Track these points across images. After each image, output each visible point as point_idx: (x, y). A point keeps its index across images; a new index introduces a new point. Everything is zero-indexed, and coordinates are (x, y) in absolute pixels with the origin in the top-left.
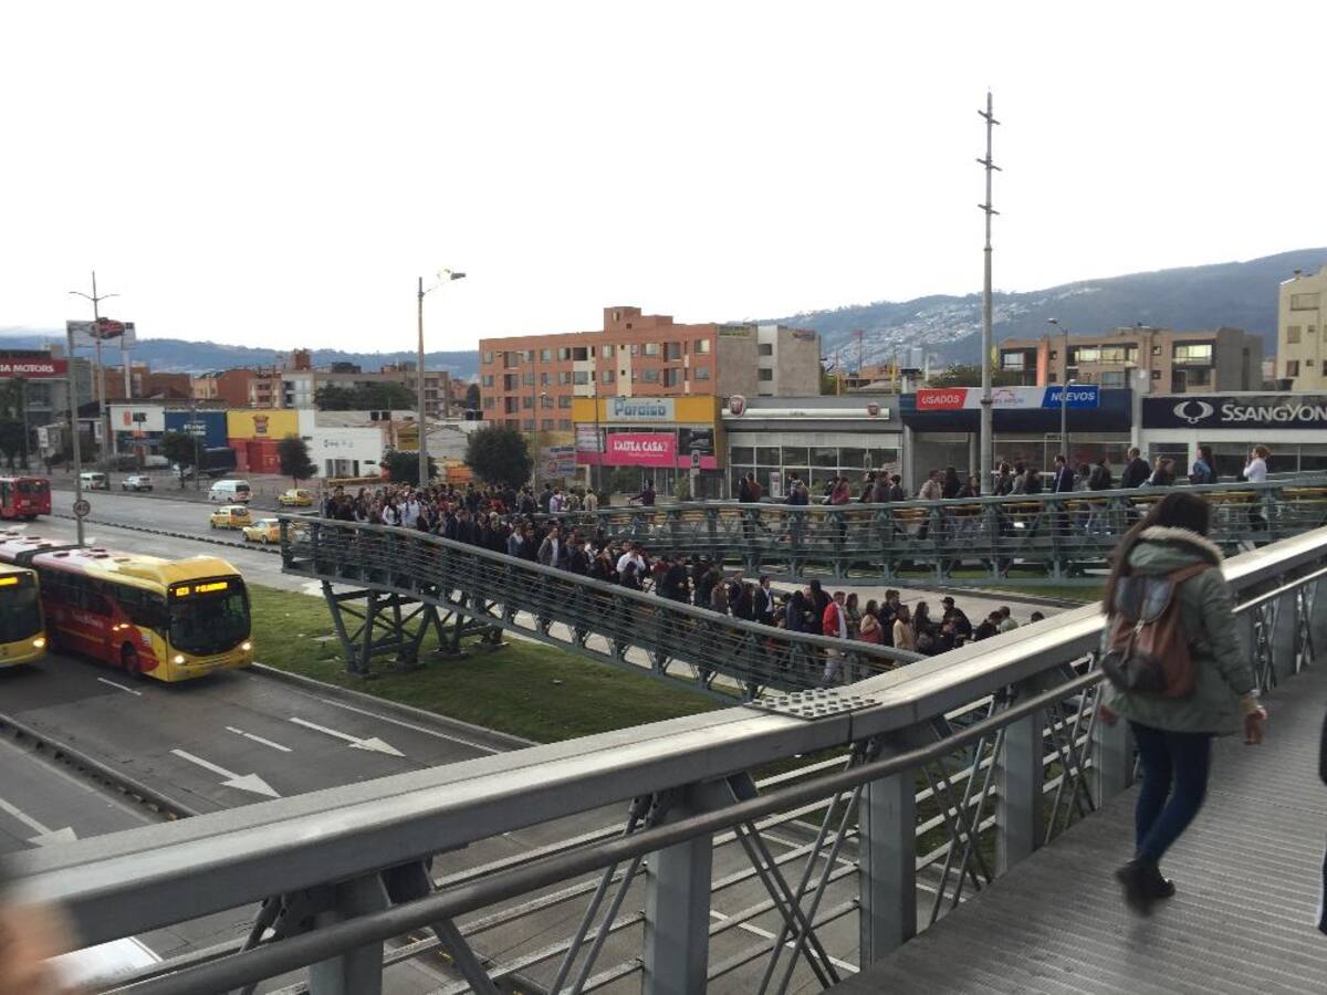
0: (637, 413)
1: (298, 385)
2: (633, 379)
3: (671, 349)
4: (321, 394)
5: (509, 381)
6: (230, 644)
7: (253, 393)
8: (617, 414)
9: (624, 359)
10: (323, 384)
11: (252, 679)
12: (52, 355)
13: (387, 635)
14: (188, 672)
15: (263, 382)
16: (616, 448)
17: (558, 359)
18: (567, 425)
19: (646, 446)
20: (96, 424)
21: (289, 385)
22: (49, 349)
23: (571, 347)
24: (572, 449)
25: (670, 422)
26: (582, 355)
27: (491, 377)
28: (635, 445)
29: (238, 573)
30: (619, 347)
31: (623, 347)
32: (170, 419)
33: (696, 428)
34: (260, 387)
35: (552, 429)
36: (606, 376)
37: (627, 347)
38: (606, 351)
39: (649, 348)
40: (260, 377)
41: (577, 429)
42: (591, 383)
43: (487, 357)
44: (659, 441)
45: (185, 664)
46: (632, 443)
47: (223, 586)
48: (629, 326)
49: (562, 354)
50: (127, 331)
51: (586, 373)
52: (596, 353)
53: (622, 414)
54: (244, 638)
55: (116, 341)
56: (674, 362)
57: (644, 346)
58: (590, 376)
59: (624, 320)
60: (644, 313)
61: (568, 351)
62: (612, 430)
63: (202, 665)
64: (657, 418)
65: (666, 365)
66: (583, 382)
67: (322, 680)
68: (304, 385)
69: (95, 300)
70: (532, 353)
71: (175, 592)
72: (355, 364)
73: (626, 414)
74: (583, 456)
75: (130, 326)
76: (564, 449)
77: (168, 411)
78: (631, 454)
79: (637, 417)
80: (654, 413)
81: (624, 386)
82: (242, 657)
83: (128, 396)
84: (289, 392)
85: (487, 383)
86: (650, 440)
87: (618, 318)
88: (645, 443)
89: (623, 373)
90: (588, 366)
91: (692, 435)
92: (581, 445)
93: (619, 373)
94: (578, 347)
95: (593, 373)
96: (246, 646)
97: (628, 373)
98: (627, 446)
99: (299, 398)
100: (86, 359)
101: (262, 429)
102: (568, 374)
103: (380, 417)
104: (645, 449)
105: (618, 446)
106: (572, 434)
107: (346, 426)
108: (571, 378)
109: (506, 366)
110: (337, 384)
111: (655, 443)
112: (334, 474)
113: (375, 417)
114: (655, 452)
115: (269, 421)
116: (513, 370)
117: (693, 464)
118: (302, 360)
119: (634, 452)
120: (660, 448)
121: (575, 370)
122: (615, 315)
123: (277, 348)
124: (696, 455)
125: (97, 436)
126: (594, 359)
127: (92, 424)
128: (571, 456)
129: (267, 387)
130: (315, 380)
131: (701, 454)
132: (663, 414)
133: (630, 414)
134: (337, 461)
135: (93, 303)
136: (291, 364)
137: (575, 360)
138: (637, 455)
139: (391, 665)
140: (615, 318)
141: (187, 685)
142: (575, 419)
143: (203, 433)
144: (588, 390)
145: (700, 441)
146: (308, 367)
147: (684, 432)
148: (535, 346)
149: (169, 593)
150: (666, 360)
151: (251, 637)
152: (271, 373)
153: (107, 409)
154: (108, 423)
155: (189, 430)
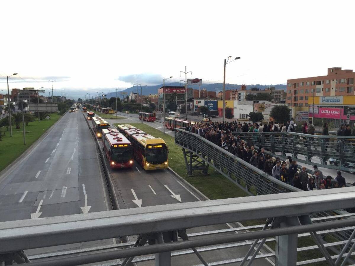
0: (330, 101)
1: (242, 94)
2: (336, 90)
3: (350, 80)
4: (247, 96)
5: (295, 92)
6: (162, 162)
7: (231, 96)
8: (323, 101)
9: (333, 84)
10: (248, 94)
11: (167, 172)
12: (185, 87)
13: (198, 164)
14: (150, 168)
15: (234, 93)
16: (322, 113)
17: (312, 85)
18: (306, 105)
19: (332, 112)
20: (191, 104)
21: (240, 94)
23: (316, 81)
24: (307, 112)
25: (342, 105)
26: (319, 83)
27: (290, 91)
28: (328, 112)
29: (165, 143)
30: (332, 80)
31: (333, 80)
32: (206, 103)
33: (350, 106)
34: (233, 95)
35: (303, 106)
36: (327, 89)
37: (335, 80)
38: (327, 82)
39: (342, 81)
40: (233, 92)
41: (309, 106)
42: (322, 92)
43: (289, 85)
44: (336, 110)
45: (149, 166)
46: (328, 111)
47: (161, 146)
48: (336, 73)
49: (313, 83)
50: (200, 81)
51: (320, 89)
52: (324, 82)
53: (324, 102)
54: (166, 161)
55: (198, 83)
56: (351, 84)
57: (340, 80)
58: (321, 90)
59: (335, 72)
60: (342, 69)
61: (315, 82)
62: (321, 107)
63: (154, 167)
64: (336, 103)
65: (348, 86)
66: (319, 92)
67: (180, 175)
68: (243, 94)
69: (186, 73)
70: (303, 83)
71: (148, 147)
72: (257, 88)
73: (326, 101)
74: (311, 115)
75: (201, 80)
76: (305, 112)
77: (205, 100)
78: (326, 114)
79: (330, 103)
80: (336, 101)
81: (333, 93)
82: (164, 166)
83: (200, 97)
84: (240, 96)
85: (289, 92)
86: (334, 110)
87: (333, 71)
88: (332, 111)
89: (333, 89)
90: (321, 87)
91: (349, 109)
92: (310, 111)
93: (331, 88)
94: (318, 81)
95: (323, 89)
96: (166, 163)
97: (334, 89)
98: (326, 112)
99: (242, 98)
100: (193, 88)
102: (314, 89)
103: (256, 102)
104: (332, 113)
105: (323, 112)
106: (308, 108)
107: (245, 105)
108: (315, 90)
109: (295, 87)
110: (252, 94)
111: (335, 111)
112: (241, 118)
113: (254, 102)
114: (336, 114)
115: (227, 104)
116: (297, 88)
117: (347, 118)
118: (244, 87)
119: (328, 114)
120: (337, 113)
121: (317, 88)
122: (332, 70)
123: (238, 84)
124: (349, 115)
125: (191, 106)
126: (323, 84)
127: (190, 104)
128: (307, 114)
129: (235, 95)
130: (246, 93)
131: (351, 115)
132: (339, 101)
133: (327, 101)
134: (243, 114)
135: (185, 74)
136: (241, 88)
137: (317, 85)
138: (328, 115)
139: (201, 174)
140: (332, 71)
141: (150, 172)
142: (309, 103)
143: (211, 106)
144: (321, 94)
145: (352, 111)
146: (245, 89)
147: (346, 108)
148: (305, 81)
149: (146, 147)
150: (348, 83)
151: (168, 160)
152: (236, 91)
153: (193, 100)
154: (193, 103)
155: (209, 106)
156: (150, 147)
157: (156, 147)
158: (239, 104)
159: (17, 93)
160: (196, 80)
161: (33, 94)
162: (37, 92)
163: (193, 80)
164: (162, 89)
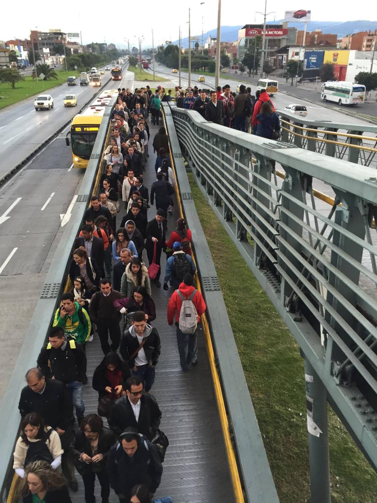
7: (365, 43)
12: (283, 27)
14: (80, 165)
20: (284, 56)
22: (282, 24)
34: (368, 40)
40: (369, 35)
45: (79, 161)
50: (308, 15)
75: (309, 12)
77: (306, 51)
100: (296, 28)
101: (335, 60)
115: (338, 56)
125: (284, 61)
127: (283, 56)
143: (315, 61)
152: (374, 33)
153: (288, 50)
154: (287, 56)
155: (311, 60)
156: (78, 129)
157: (88, 129)
158: (357, 58)
159: (38, 37)
160: (300, 13)
161: (59, 39)
162: (64, 36)
163: (295, 13)
164: (244, 30)
